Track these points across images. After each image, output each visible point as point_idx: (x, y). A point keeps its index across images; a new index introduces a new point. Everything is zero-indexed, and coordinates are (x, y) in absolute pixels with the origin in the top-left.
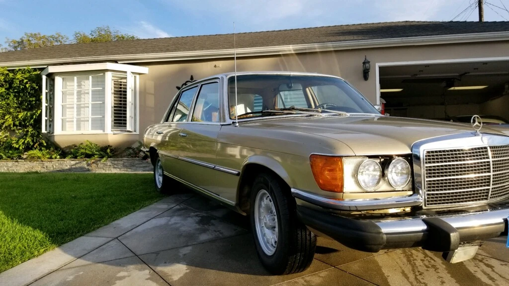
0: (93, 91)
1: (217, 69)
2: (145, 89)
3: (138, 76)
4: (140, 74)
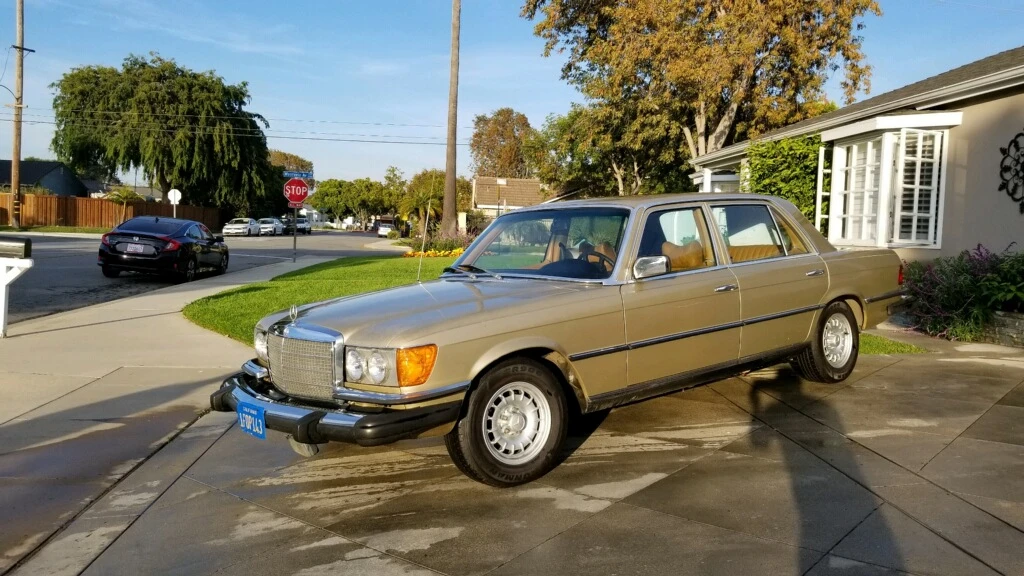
2: (956, 159)
3: (947, 131)
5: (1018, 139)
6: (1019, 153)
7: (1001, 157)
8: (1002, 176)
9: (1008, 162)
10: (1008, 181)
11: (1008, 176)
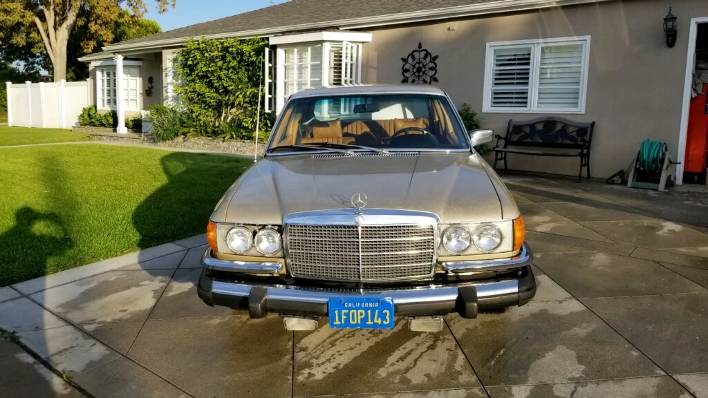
0: (312, 65)
1: (451, 32)
2: (368, 62)
3: (360, 45)
4: (363, 43)
5: (414, 54)
6: (415, 62)
7: (403, 63)
8: (404, 75)
9: (407, 66)
10: (408, 78)
11: (407, 75)
